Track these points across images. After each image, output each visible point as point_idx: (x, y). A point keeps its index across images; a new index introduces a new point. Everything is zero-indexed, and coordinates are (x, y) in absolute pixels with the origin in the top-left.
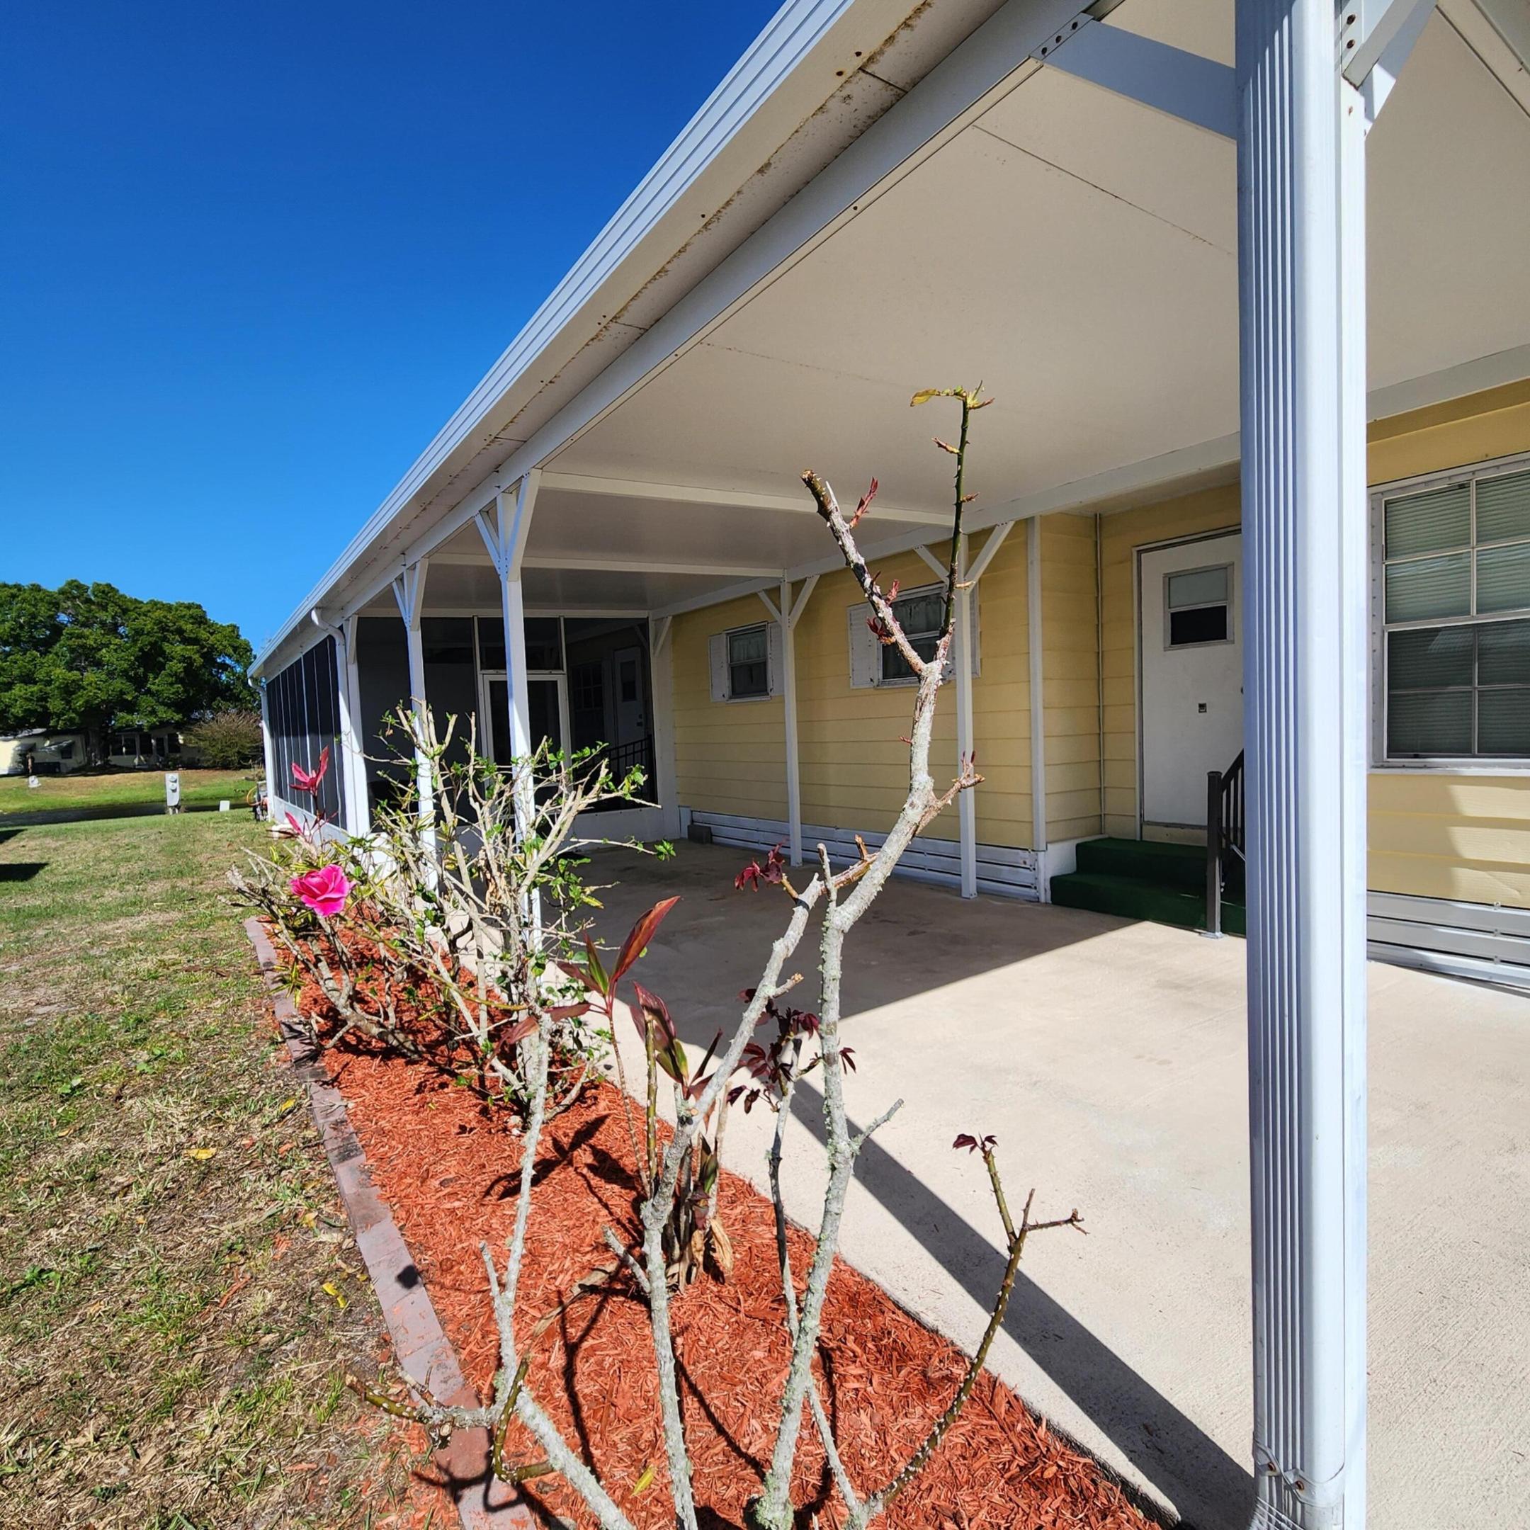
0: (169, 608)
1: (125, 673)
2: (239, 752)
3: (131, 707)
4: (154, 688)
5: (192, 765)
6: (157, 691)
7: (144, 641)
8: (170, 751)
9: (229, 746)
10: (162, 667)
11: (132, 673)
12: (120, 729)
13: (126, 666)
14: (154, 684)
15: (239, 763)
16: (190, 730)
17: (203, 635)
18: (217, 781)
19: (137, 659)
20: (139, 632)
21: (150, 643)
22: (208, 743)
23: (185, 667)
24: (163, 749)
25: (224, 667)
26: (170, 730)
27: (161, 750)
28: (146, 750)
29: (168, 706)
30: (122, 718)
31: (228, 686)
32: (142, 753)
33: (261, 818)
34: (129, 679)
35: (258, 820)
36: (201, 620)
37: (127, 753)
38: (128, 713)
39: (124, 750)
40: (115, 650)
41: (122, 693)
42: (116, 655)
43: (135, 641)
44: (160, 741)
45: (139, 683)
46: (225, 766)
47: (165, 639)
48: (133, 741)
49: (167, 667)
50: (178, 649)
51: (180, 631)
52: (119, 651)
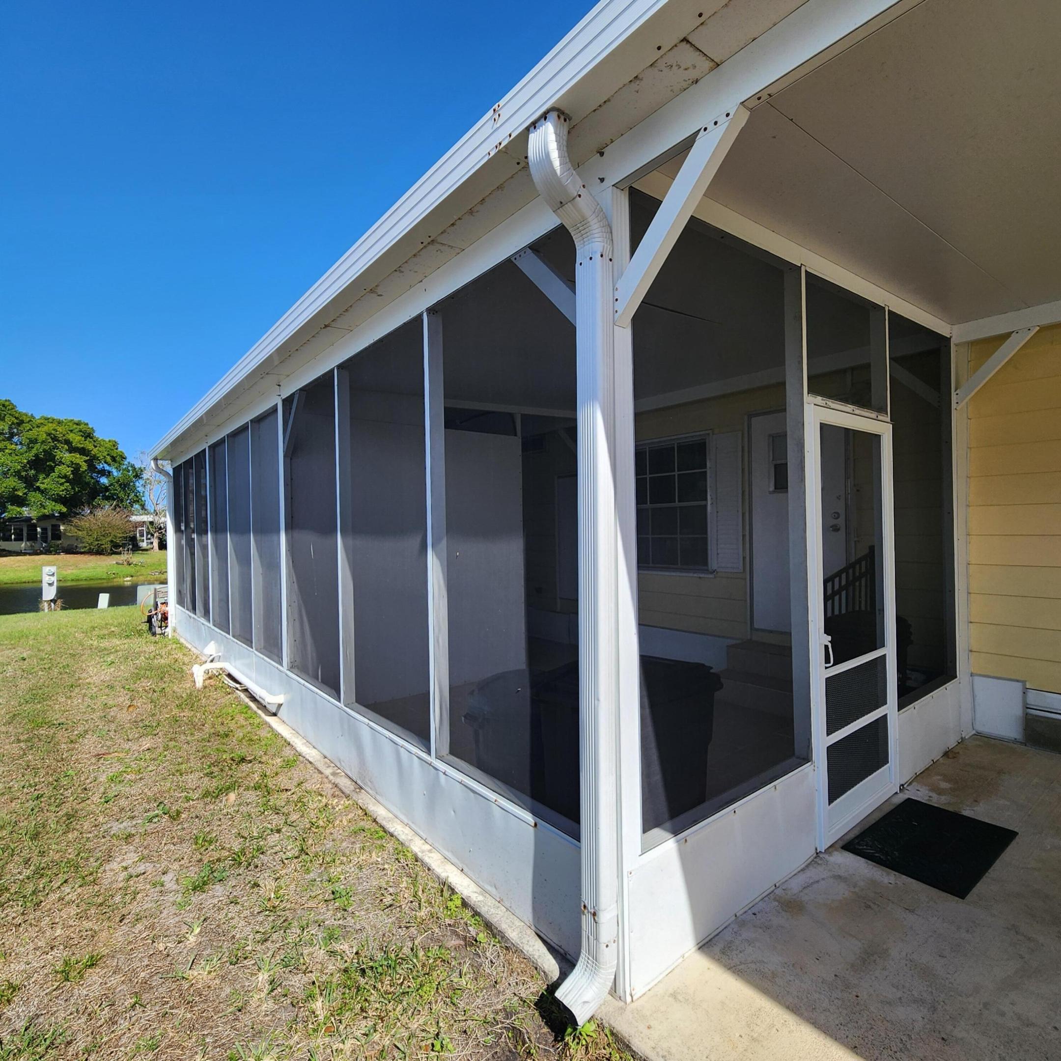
0: (60, 423)
1: (17, 474)
2: (112, 541)
3: (21, 502)
4: (42, 487)
5: (70, 550)
6: (46, 489)
7: (37, 448)
8: (53, 539)
9: (104, 536)
10: (52, 469)
11: (23, 474)
12: (11, 519)
13: (19, 467)
14: (43, 483)
15: (111, 550)
16: (71, 521)
17: (89, 445)
18: (91, 565)
19: (28, 462)
20: (33, 441)
21: (44, 451)
22: (85, 532)
23: (72, 471)
24: (47, 537)
25: (103, 473)
26: (54, 522)
27: (44, 539)
28: (32, 537)
29: (56, 501)
30: (13, 510)
31: (106, 489)
32: (28, 540)
33: (158, 631)
34: (21, 478)
35: (154, 634)
36: (88, 435)
37: (15, 540)
38: (18, 506)
39: (13, 537)
40: (10, 454)
41: (14, 489)
42: (10, 458)
43: (30, 449)
44: (44, 530)
45: (30, 483)
46: (100, 552)
47: (55, 447)
48: (22, 530)
49: (56, 470)
50: (67, 457)
51: (68, 442)
52: (13, 455)
